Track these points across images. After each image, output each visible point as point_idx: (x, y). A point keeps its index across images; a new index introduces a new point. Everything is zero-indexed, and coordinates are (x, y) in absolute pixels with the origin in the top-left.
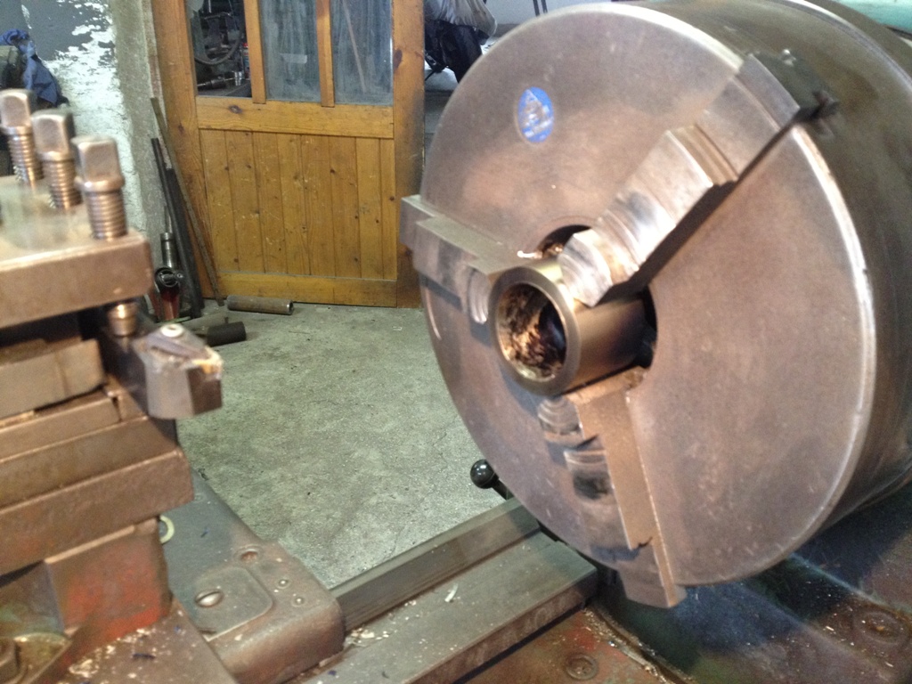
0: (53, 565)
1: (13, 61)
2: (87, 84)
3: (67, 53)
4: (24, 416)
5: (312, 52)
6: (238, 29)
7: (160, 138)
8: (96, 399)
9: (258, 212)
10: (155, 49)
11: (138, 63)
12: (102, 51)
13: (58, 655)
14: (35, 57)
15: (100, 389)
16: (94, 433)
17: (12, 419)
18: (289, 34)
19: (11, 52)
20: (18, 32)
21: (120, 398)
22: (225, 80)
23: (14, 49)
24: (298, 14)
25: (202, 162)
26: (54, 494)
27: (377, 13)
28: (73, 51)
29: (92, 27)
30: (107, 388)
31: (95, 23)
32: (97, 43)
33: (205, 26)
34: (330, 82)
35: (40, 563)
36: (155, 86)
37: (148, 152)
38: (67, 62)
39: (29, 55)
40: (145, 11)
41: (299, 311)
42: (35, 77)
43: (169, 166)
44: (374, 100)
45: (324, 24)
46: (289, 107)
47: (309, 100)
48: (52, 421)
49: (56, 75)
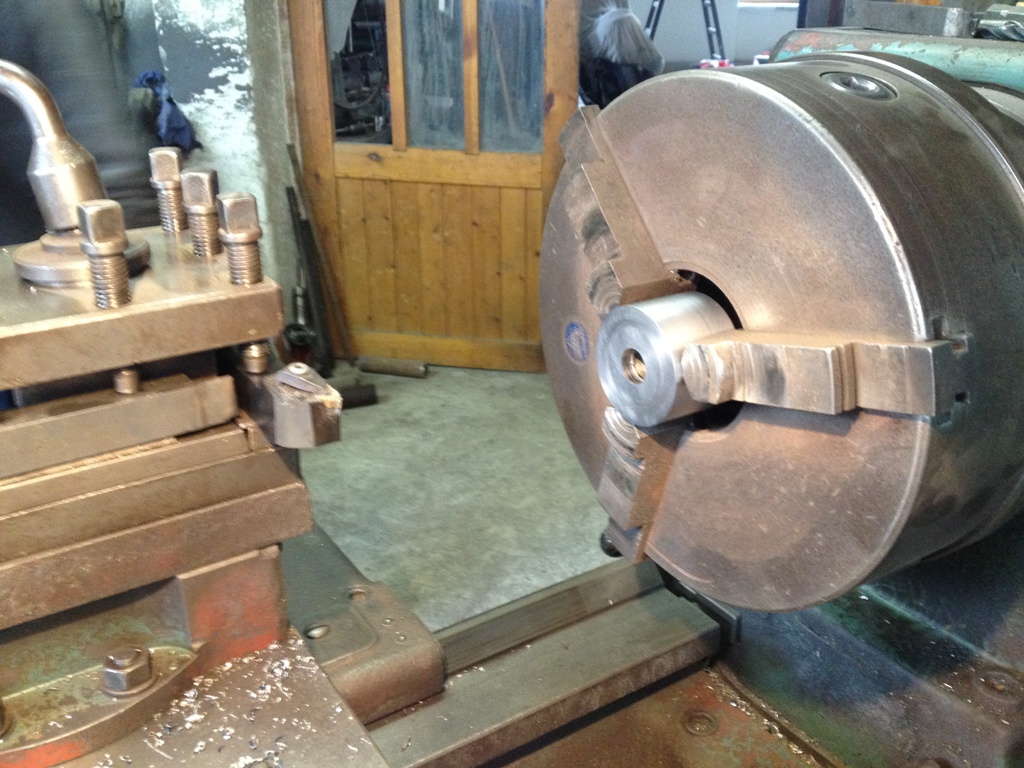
0: (185, 580)
1: (148, 104)
2: (222, 128)
3: (203, 96)
4: (166, 442)
5: (458, 95)
6: (381, 70)
7: (294, 185)
8: (229, 430)
9: (394, 267)
10: (294, 93)
11: (275, 107)
12: (239, 94)
13: (185, 666)
14: (170, 100)
15: (232, 421)
16: (226, 460)
17: (155, 444)
18: (434, 77)
19: (146, 95)
20: (154, 74)
21: (251, 430)
22: (365, 125)
23: (150, 91)
24: (444, 55)
25: (338, 213)
26: (189, 515)
27: (528, 55)
28: (209, 93)
29: (229, 68)
30: (239, 420)
31: (232, 65)
32: (233, 86)
33: (346, 68)
34: (475, 129)
35: (172, 578)
36: (292, 131)
37: (283, 201)
38: (202, 105)
39: (164, 98)
40: (284, 52)
41: (434, 374)
42: (170, 121)
43: (304, 216)
44: (522, 147)
45: (471, 66)
46: (432, 155)
47: (453, 147)
48: (189, 447)
49: (190, 119)
